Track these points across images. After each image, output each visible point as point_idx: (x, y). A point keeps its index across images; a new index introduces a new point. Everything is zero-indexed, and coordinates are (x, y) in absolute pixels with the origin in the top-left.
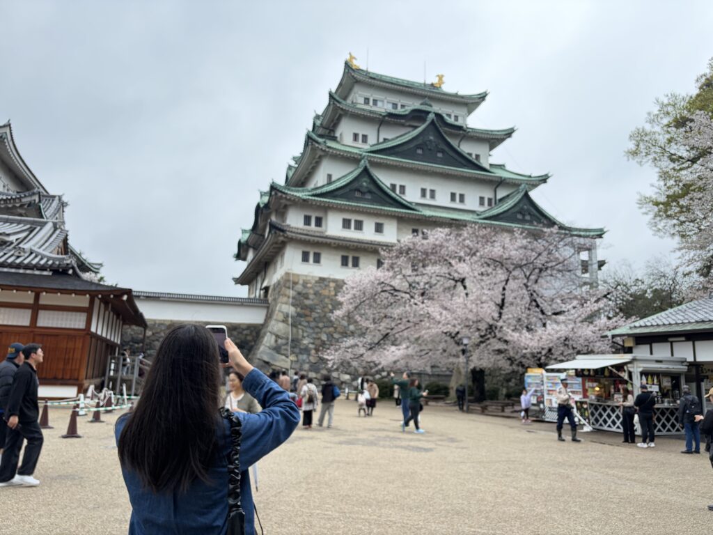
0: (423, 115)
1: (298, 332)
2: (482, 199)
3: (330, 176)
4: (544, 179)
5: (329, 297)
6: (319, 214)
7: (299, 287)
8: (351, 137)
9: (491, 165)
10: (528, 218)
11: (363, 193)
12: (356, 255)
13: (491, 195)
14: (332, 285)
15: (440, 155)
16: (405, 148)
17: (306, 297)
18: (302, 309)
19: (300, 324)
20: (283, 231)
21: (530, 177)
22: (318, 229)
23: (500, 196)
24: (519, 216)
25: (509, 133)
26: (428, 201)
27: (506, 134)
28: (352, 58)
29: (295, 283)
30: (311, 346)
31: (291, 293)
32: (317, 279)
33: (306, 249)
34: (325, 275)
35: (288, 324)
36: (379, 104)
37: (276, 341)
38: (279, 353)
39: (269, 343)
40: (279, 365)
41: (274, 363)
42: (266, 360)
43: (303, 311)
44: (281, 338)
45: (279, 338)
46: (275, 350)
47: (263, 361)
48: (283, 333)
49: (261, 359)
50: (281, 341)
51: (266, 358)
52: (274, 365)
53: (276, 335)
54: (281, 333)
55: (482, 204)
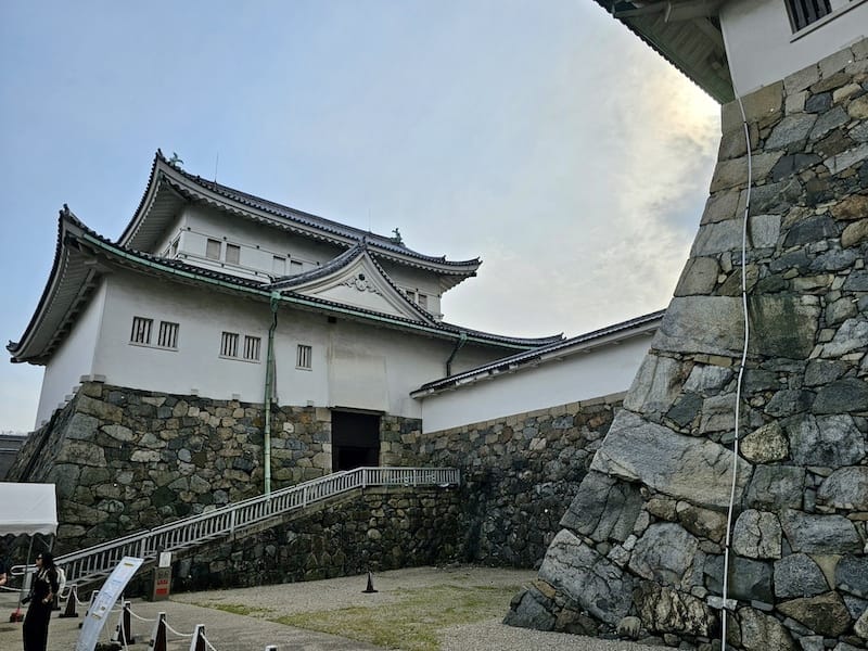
38: (689, 435)
39: (643, 397)
40: (678, 491)
41: (660, 486)
42: (623, 473)
43: (821, 210)
44: (702, 365)
45: (697, 363)
46: (670, 424)
47: (613, 476)
48: (710, 338)
49: (605, 471)
50: (700, 375)
51: (625, 464)
52: (658, 492)
53: (677, 356)
54: (701, 343)
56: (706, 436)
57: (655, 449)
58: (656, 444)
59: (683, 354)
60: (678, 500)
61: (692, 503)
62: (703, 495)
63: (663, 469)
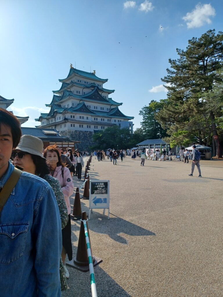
2: (107, 109)
3: (73, 104)
4: (121, 104)
5: (78, 135)
6: (74, 115)
7: (71, 133)
8: (76, 92)
9: (109, 98)
10: (118, 114)
11: (83, 110)
12: (83, 125)
13: (110, 108)
14: (78, 132)
15: (98, 98)
16: (91, 96)
17: (73, 135)
20: (68, 120)
21: (118, 103)
22: (74, 119)
23: (111, 108)
24: (116, 114)
25: (113, 91)
26: (95, 110)
28: (72, 65)
29: (70, 132)
31: (70, 134)
33: (72, 124)
34: (76, 130)
36: (81, 82)
55: (107, 110)
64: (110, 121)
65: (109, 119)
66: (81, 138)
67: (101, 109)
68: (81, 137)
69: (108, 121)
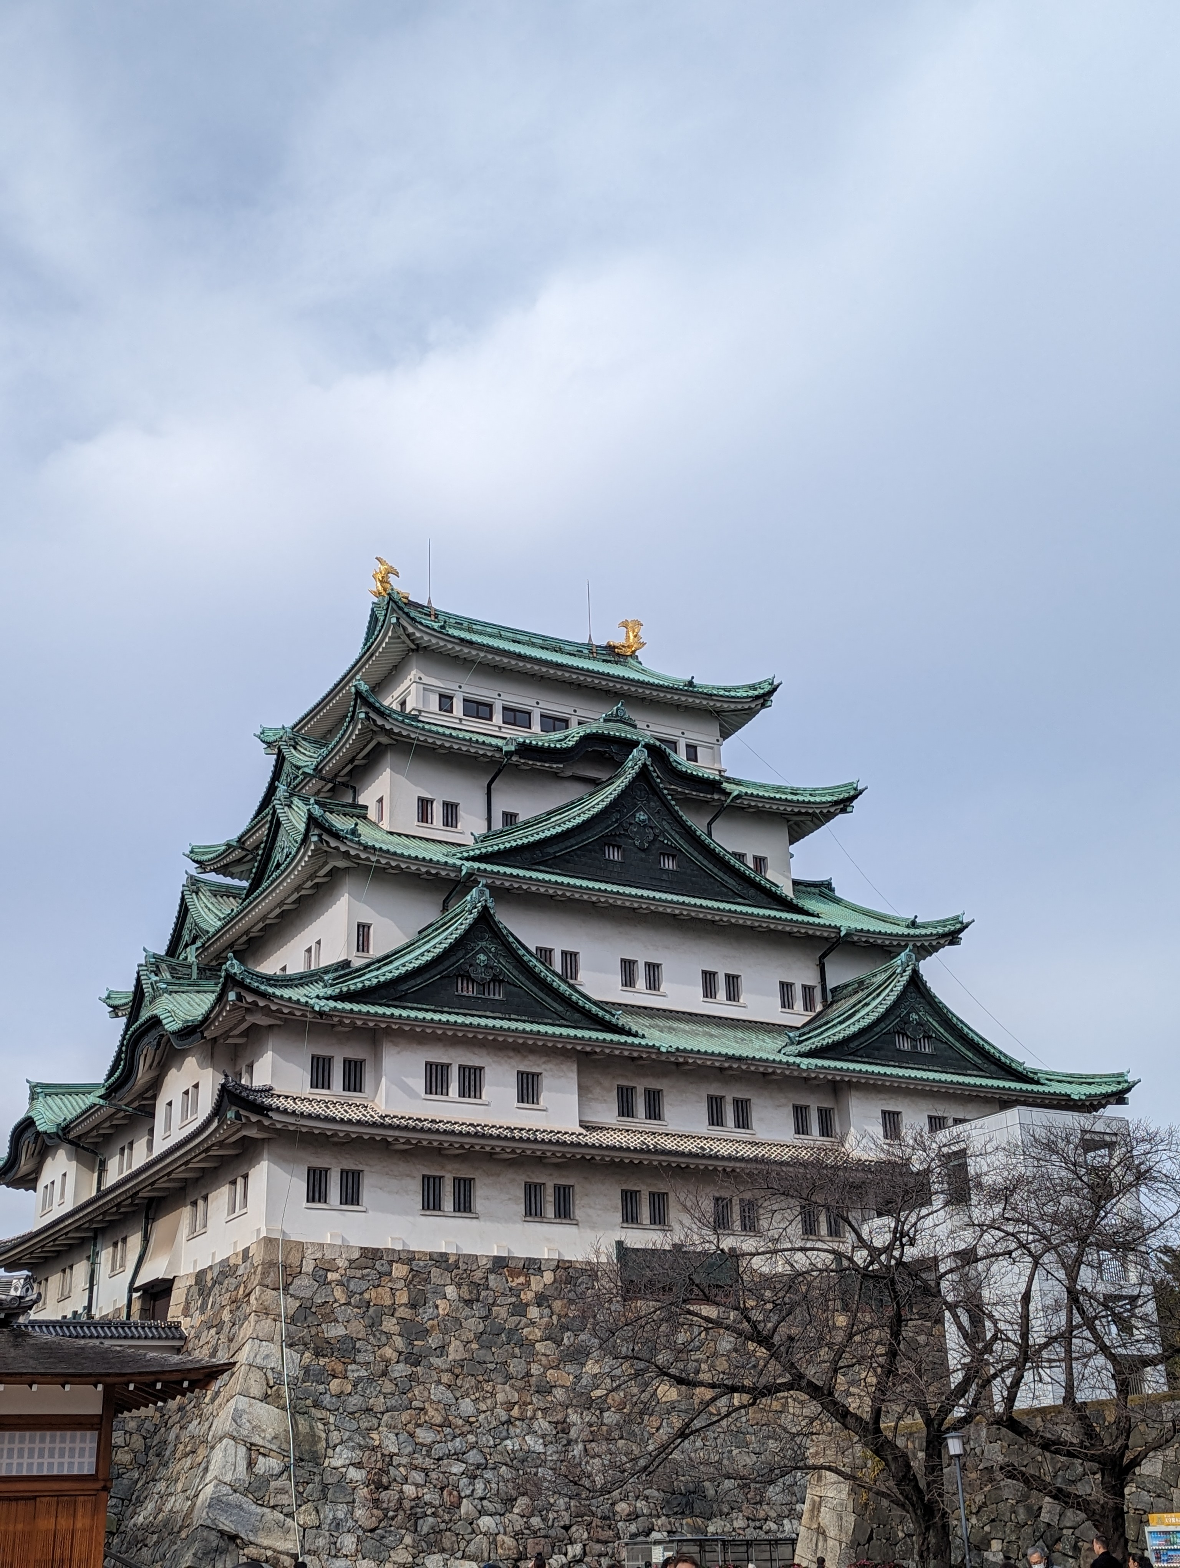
0: (614, 749)
1: (312, 1428)
2: (786, 988)
4: (952, 933)
5: (391, 1310)
6: (354, 1052)
7: (304, 1285)
8: (411, 810)
9: (796, 883)
11: (478, 986)
12: (465, 1172)
13: (812, 979)
14: (399, 1271)
15: (669, 864)
16: (574, 844)
17: (326, 1312)
18: (317, 1354)
19: (317, 1405)
20: (262, 1110)
22: (355, 1099)
23: (831, 984)
26: (641, 998)
27: (836, 803)
28: (389, 573)
29: (293, 1273)
30: (354, 1474)
31: (287, 1305)
32: (356, 1255)
33: (319, 1162)
34: (376, 1241)
35: (284, 1408)
37: (251, 1464)
38: (262, 1505)
39: (231, 1473)
40: (266, 1543)
41: (252, 1539)
42: (226, 1528)
43: (322, 1361)
44: (264, 1455)
45: (260, 1453)
46: (250, 1496)
47: (219, 1531)
48: (269, 1437)
49: (214, 1527)
50: (265, 1463)
51: (227, 1522)
52: (251, 1543)
53: (248, 1445)
54: (264, 1438)
55: (787, 1003)
56: (273, 1507)
57: (242, 1513)
58: (242, 1509)
59: (252, 1444)
60: (265, 1548)
61: (274, 1551)
62: (281, 1545)
63: (250, 1527)
64: (826, 1131)
65: (814, 1104)
66: (442, 1349)
67: (709, 991)
68: (433, 1341)
69: (801, 1128)
